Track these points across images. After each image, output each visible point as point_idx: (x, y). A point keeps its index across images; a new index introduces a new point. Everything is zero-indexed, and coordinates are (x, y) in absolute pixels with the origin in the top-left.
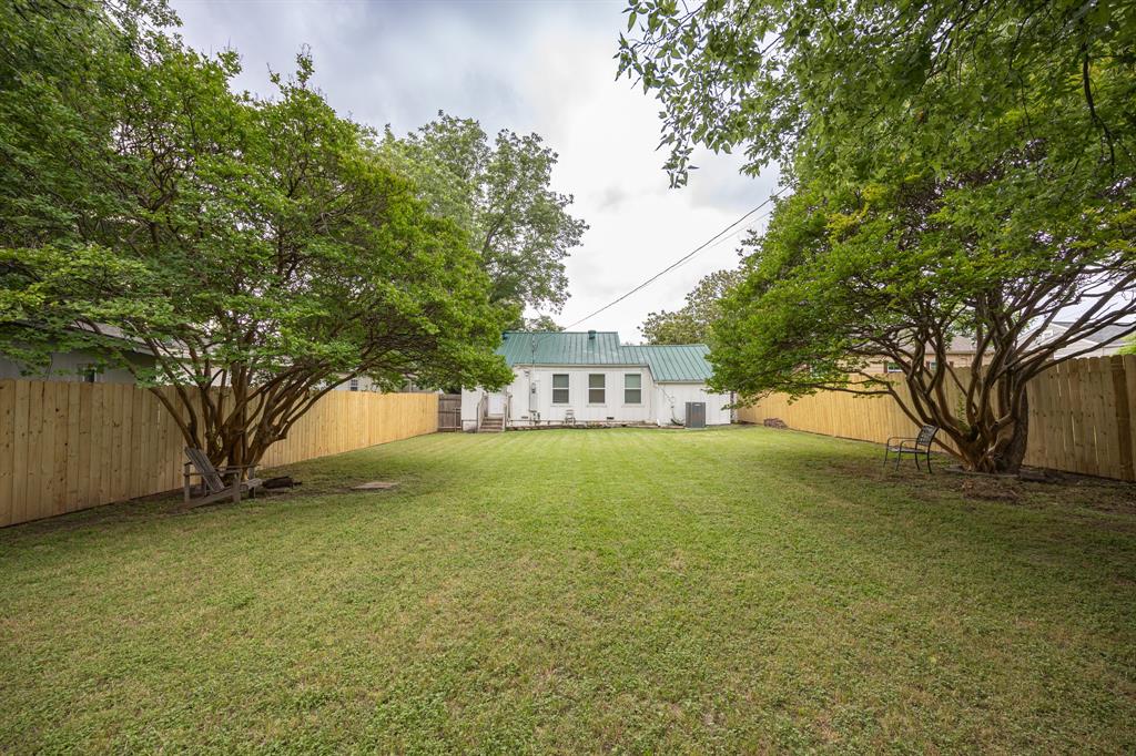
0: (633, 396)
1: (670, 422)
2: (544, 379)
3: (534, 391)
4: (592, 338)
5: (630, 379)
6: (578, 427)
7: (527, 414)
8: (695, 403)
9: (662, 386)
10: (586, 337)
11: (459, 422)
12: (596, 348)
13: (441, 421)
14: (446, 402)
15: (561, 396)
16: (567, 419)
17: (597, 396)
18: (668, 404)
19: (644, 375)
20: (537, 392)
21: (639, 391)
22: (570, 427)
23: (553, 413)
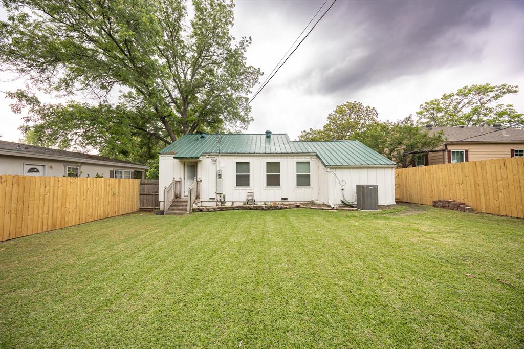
0: (303, 180)
1: (340, 203)
2: (228, 167)
3: (220, 176)
4: (268, 137)
5: (300, 165)
6: (257, 209)
7: (214, 196)
8: (368, 186)
9: (333, 171)
10: (264, 137)
11: (157, 203)
12: (272, 143)
13: (142, 202)
14: (146, 186)
15: (243, 180)
16: (247, 200)
17: (273, 180)
18: (339, 187)
19: (314, 162)
20: (223, 176)
21: (309, 176)
22: (250, 209)
23: (236, 195)
